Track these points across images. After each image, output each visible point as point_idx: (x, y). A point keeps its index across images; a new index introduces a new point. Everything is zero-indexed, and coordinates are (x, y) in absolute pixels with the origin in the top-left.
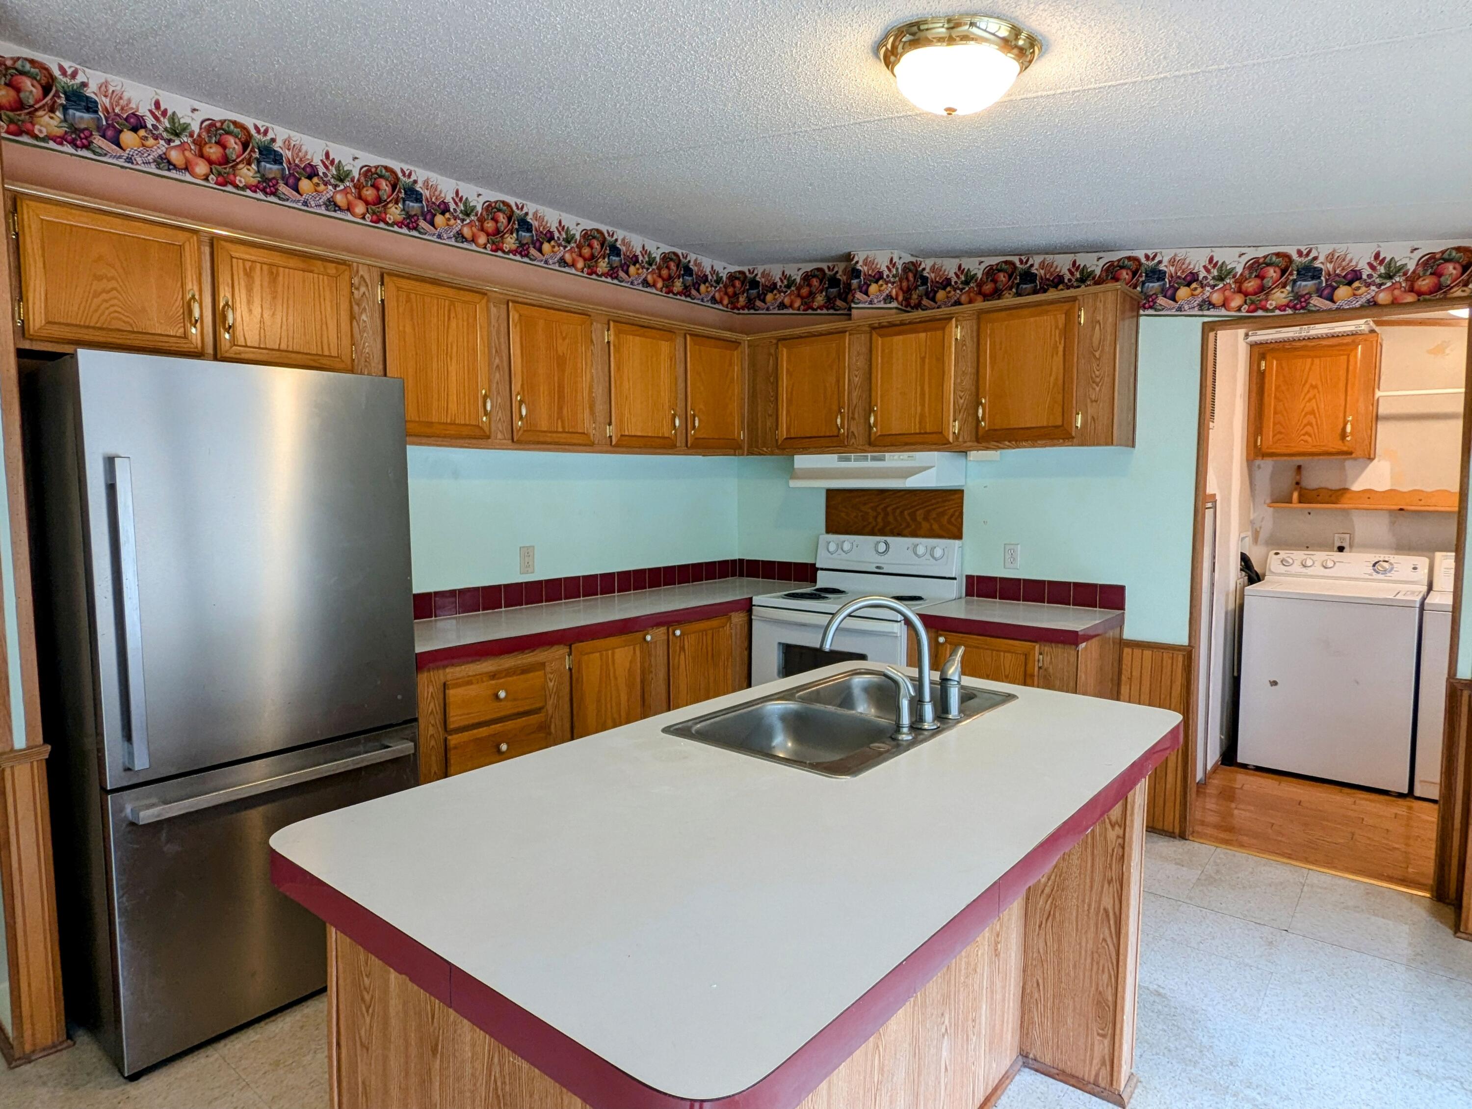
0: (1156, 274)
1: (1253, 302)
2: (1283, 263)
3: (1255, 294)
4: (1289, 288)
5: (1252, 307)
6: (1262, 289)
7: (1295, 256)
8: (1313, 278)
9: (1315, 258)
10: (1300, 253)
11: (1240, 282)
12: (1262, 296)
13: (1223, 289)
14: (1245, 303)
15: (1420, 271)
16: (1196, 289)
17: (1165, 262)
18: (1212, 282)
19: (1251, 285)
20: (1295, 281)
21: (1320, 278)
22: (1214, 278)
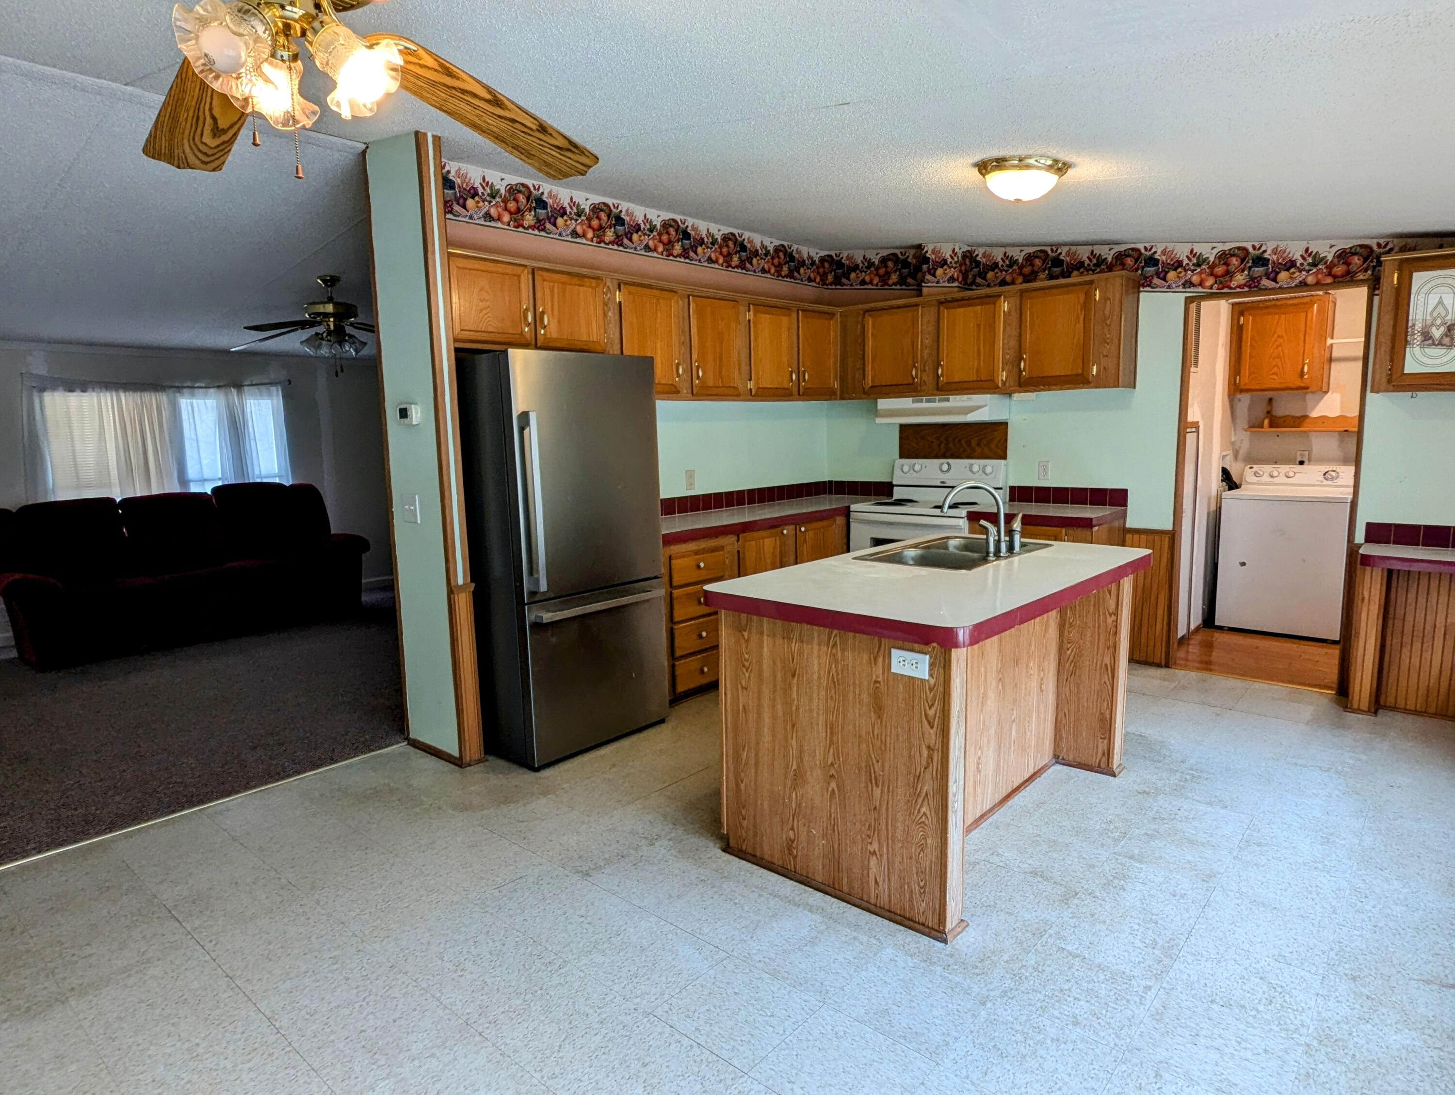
0: (1152, 261)
1: (1221, 283)
2: (1242, 254)
3: (1223, 276)
4: (1246, 272)
5: (1221, 286)
6: (1227, 273)
7: (1251, 250)
8: (1263, 266)
9: (1265, 251)
10: (1254, 247)
11: (1212, 267)
12: (1227, 278)
13: (1200, 273)
14: (1216, 283)
15: (1336, 261)
16: (1180, 272)
17: (1159, 253)
18: (1192, 268)
19: (1220, 270)
20: (1250, 268)
21: (1267, 265)
22: (1194, 265)
